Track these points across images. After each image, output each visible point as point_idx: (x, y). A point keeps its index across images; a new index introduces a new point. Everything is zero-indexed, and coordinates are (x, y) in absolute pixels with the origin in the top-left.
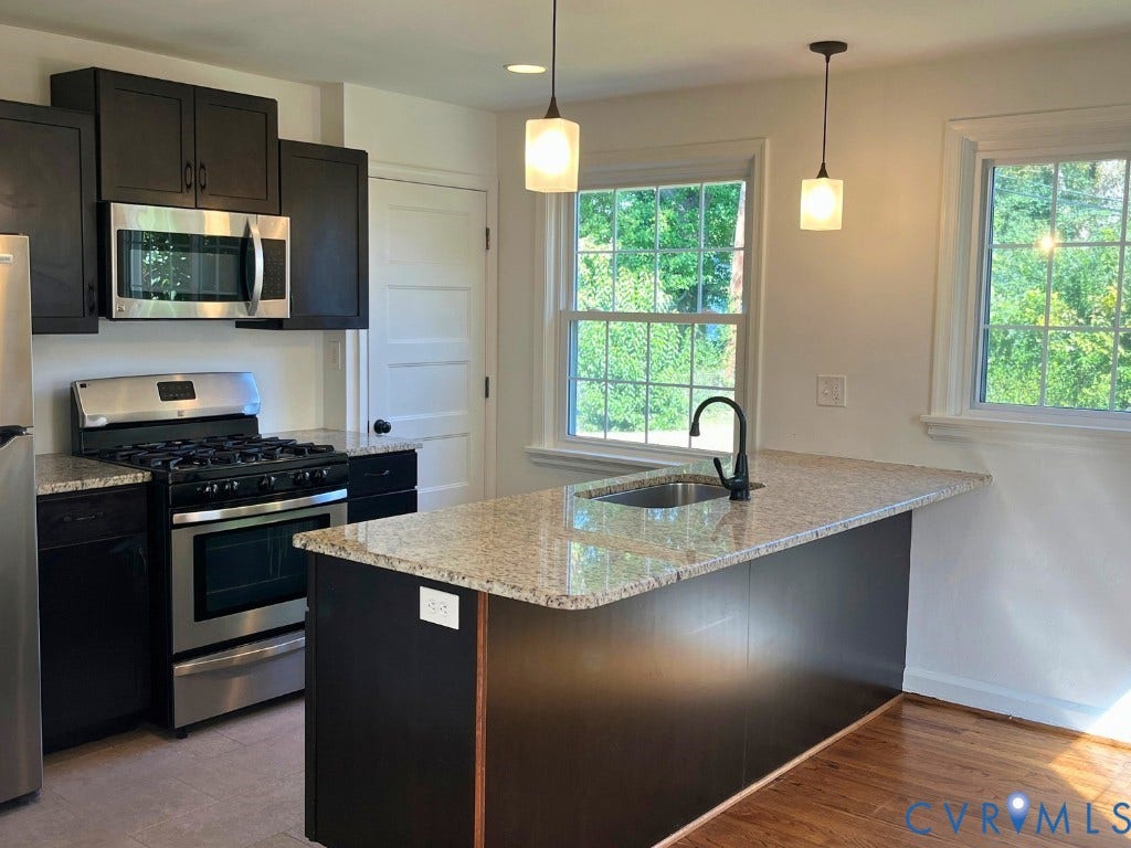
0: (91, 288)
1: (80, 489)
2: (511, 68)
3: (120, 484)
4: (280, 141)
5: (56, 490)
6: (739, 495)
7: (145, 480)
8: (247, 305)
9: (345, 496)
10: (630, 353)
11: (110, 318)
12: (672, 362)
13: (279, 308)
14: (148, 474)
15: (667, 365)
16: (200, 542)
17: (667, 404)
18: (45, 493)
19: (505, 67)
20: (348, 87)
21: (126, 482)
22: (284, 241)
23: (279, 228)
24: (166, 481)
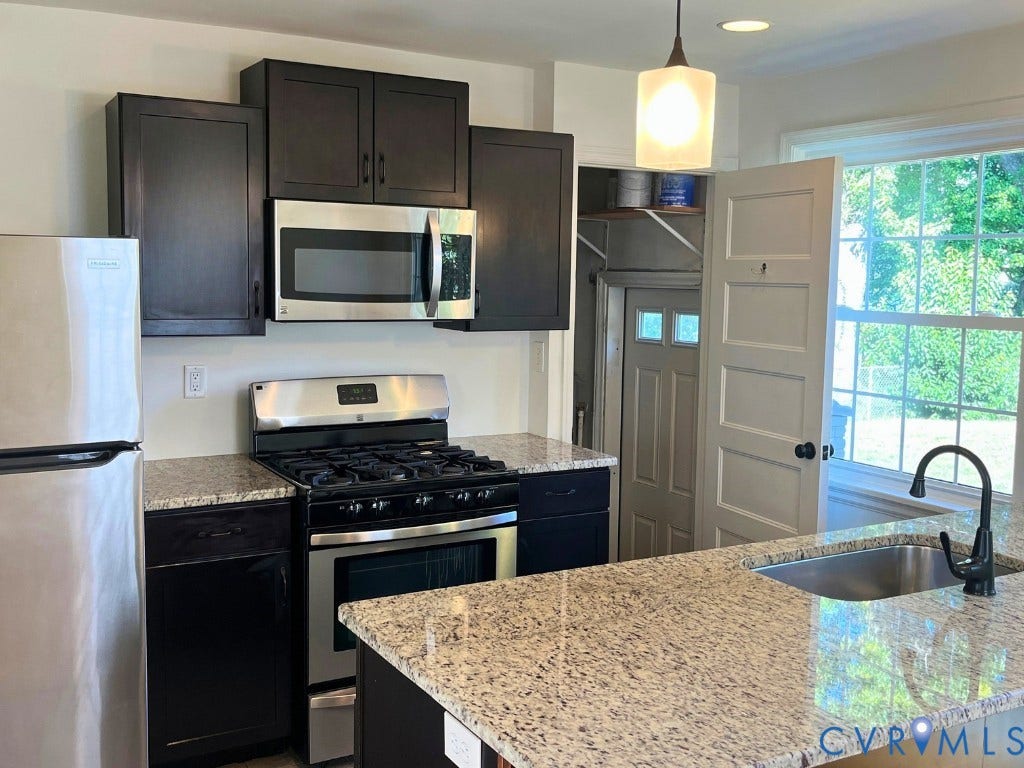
0: (256, 289)
1: (215, 503)
2: (728, 27)
3: (260, 498)
4: (471, 128)
5: (188, 504)
6: (977, 586)
7: (289, 495)
8: (426, 306)
9: (515, 519)
10: (955, 338)
11: (273, 319)
12: (1005, 348)
13: (460, 309)
14: (291, 489)
15: (999, 350)
16: (341, 565)
17: (997, 392)
18: (176, 506)
19: (720, 25)
20: (559, 66)
21: (267, 497)
22: (470, 237)
23: (463, 222)
24: (305, 498)
